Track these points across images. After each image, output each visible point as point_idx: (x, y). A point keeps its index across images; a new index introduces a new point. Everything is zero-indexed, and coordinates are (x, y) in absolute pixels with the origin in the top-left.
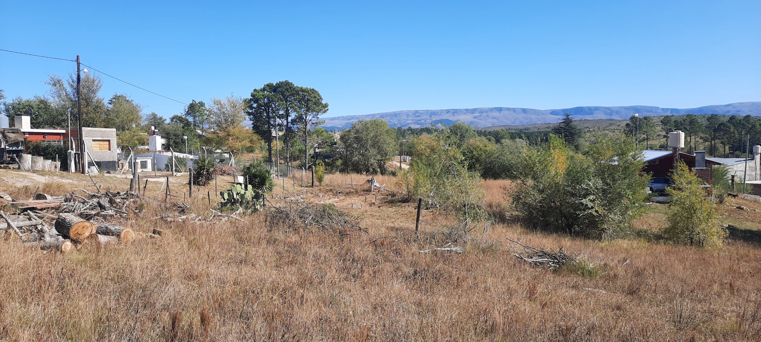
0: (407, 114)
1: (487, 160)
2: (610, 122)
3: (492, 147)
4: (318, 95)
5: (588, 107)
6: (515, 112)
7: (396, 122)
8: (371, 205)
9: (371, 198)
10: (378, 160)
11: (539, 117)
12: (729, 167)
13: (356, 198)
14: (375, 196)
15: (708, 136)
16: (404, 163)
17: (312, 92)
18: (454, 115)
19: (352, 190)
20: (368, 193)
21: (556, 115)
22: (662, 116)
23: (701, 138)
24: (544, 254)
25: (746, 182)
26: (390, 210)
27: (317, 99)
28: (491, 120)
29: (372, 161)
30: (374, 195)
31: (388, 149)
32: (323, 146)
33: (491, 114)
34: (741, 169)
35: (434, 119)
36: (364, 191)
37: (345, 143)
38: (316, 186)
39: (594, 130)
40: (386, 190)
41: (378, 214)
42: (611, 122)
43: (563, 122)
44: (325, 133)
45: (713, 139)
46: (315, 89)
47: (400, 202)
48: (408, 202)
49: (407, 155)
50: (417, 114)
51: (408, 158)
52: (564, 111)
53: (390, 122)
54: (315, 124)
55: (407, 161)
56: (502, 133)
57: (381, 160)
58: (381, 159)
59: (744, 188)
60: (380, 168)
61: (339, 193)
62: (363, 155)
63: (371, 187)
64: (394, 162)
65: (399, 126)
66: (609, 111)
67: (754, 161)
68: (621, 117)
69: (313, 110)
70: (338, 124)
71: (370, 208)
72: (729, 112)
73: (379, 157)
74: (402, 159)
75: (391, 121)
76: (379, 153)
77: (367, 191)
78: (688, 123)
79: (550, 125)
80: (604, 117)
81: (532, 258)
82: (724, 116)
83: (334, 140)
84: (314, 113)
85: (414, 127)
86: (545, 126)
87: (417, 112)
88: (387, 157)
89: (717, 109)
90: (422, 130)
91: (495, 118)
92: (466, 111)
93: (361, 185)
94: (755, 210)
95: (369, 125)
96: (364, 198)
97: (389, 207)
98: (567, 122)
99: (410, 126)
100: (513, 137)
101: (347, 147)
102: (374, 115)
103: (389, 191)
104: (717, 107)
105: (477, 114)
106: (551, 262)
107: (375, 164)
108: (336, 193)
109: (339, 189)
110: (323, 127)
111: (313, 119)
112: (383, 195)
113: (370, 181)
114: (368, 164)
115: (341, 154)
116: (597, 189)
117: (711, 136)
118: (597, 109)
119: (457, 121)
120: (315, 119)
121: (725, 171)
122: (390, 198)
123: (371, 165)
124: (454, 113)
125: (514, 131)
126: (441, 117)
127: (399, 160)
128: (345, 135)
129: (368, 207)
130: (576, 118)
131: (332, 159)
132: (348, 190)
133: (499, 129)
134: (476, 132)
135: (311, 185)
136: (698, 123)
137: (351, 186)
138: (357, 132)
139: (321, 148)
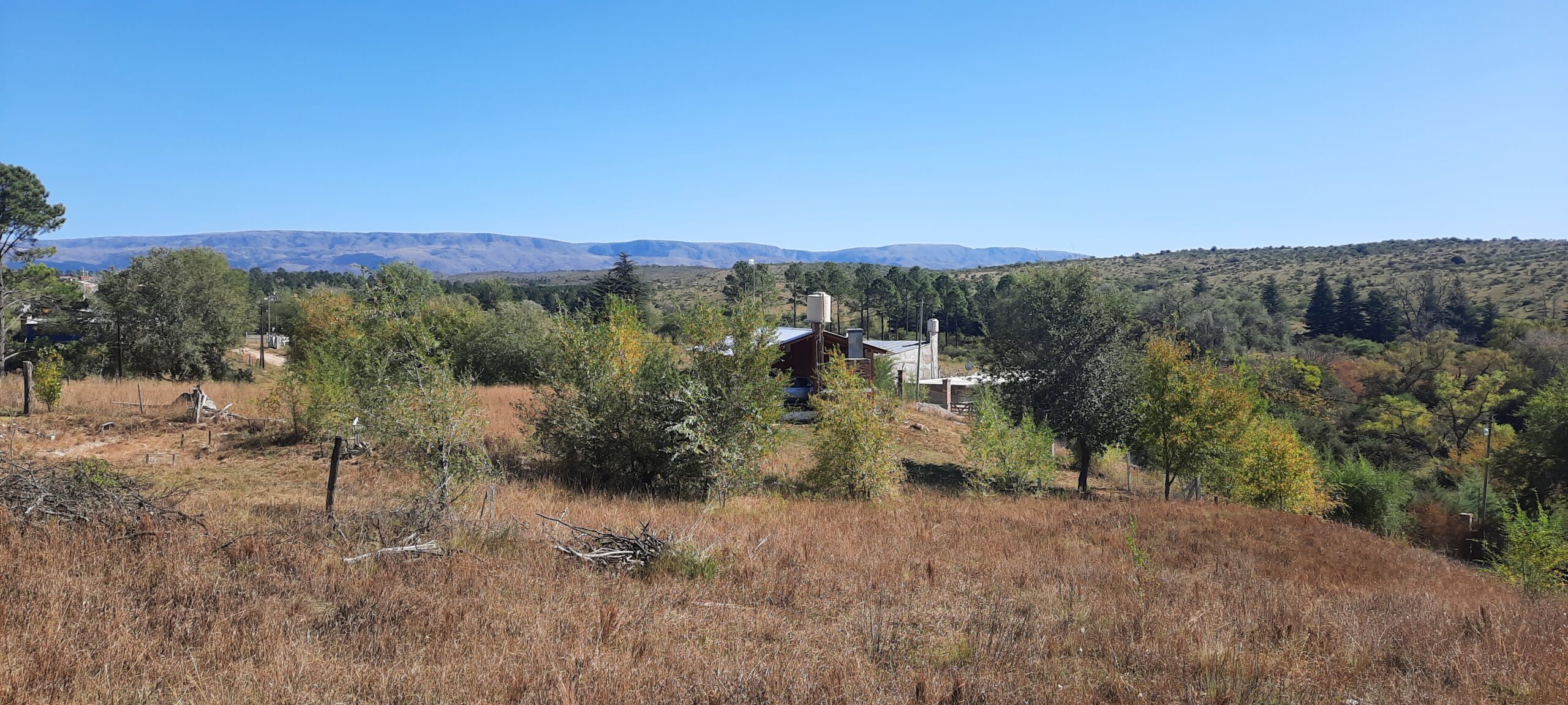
0: (276, 239)
1: (468, 345)
2: (698, 272)
3: (477, 316)
4: (36, 183)
5: (658, 242)
6: (519, 244)
7: (246, 257)
8: (198, 457)
9: (195, 437)
10: (205, 345)
11: (567, 257)
12: (895, 356)
13: (153, 438)
14: (206, 433)
15: (856, 301)
16: (269, 352)
17: (18, 176)
18: (385, 246)
19: (142, 420)
20: (187, 425)
21: (600, 254)
22: (784, 264)
23: (847, 304)
24: (612, 541)
25: (921, 382)
26: (251, 466)
27: (30, 193)
28: (468, 260)
29: (189, 347)
30: (203, 428)
31: (230, 320)
32: (46, 311)
33: (470, 248)
34: (911, 360)
35: (341, 254)
36: (176, 421)
37: (113, 303)
38: (36, 412)
39: (670, 287)
40: (235, 417)
41: (219, 476)
42: (700, 272)
43: (616, 269)
44: (54, 278)
45: (866, 307)
46: (26, 167)
47: (275, 443)
48: (294, 444)
49: (279, 332)
50: (299, 241)
51: (282, 340)
52: (615, 247)
53: (230, 256)
54: (27, 256)
55: (278, 346)
56: (496, 289)
57: (213, 345)
58: (212, 341)
59: (917, 392)
60: (210, 363)
61: (106, 427)
62: (164, 334)
63: (194, 411)
64: (246, 349)
65: (255, 265)
66: (695, 250)
67: (929, 346)
68: (715, 262)
69: (20, 221)
70: (87, 256)
71: (196, 461)
72: (885, 259)
73: (207, 338)
74: (265, 341)
75: (233, 252)
76: (206, 328)
77: (184, 420)
78: (826, 277)
79: (589, 274)
80: (686, 262)
81: (591, 551)
82: (878, 266)
83: (81, 296)
84: (24, 228)
85: (291, 268)
86: (580, 275)
87: (297, 235)
88: (228, 339)
89: (867, 255)
90: (312, 278)
91: (478, 256)
92: (412, 238)
93: (165, 407)
94: (937, 431)
95: (178, 263)
96: (177, 437)
97: (248, 458)
98: (624, 267)
99: (281, 265)
100: (517, 297)
101: (118, 315)
102: (187, 238)
103: (242, 419)
104: (868, 250)
105: (439, 246)
106: (627, 555)
107: (197, 353)
108: (97, 427)
109: (105, 418)
110: (50, 264)
111: (19, 241)
112: (226, 430)
113: (194, 397)
114: (176, 355)
115: (101, 330)
116: (700, 402)
117: (862, 301)
118: (674, 245)
119: (395, 258)
120: (27, 243)
121: (888, 363)
122: (245, 435)
123: (187, 356)
124: (387, 241)
125: (517, 285)
126: (356, 248)
127: (259, 345)
128: (112, 285)
129: (189, 461)
130: (638, 261)
131: (74, 342)
132: (130, 421)
133: (490, 280)
134: (438, 285)
135: (22, 409)
136: (842, 277)
137: (138, 409)
138: (147, 276)
139: (44, 314)
